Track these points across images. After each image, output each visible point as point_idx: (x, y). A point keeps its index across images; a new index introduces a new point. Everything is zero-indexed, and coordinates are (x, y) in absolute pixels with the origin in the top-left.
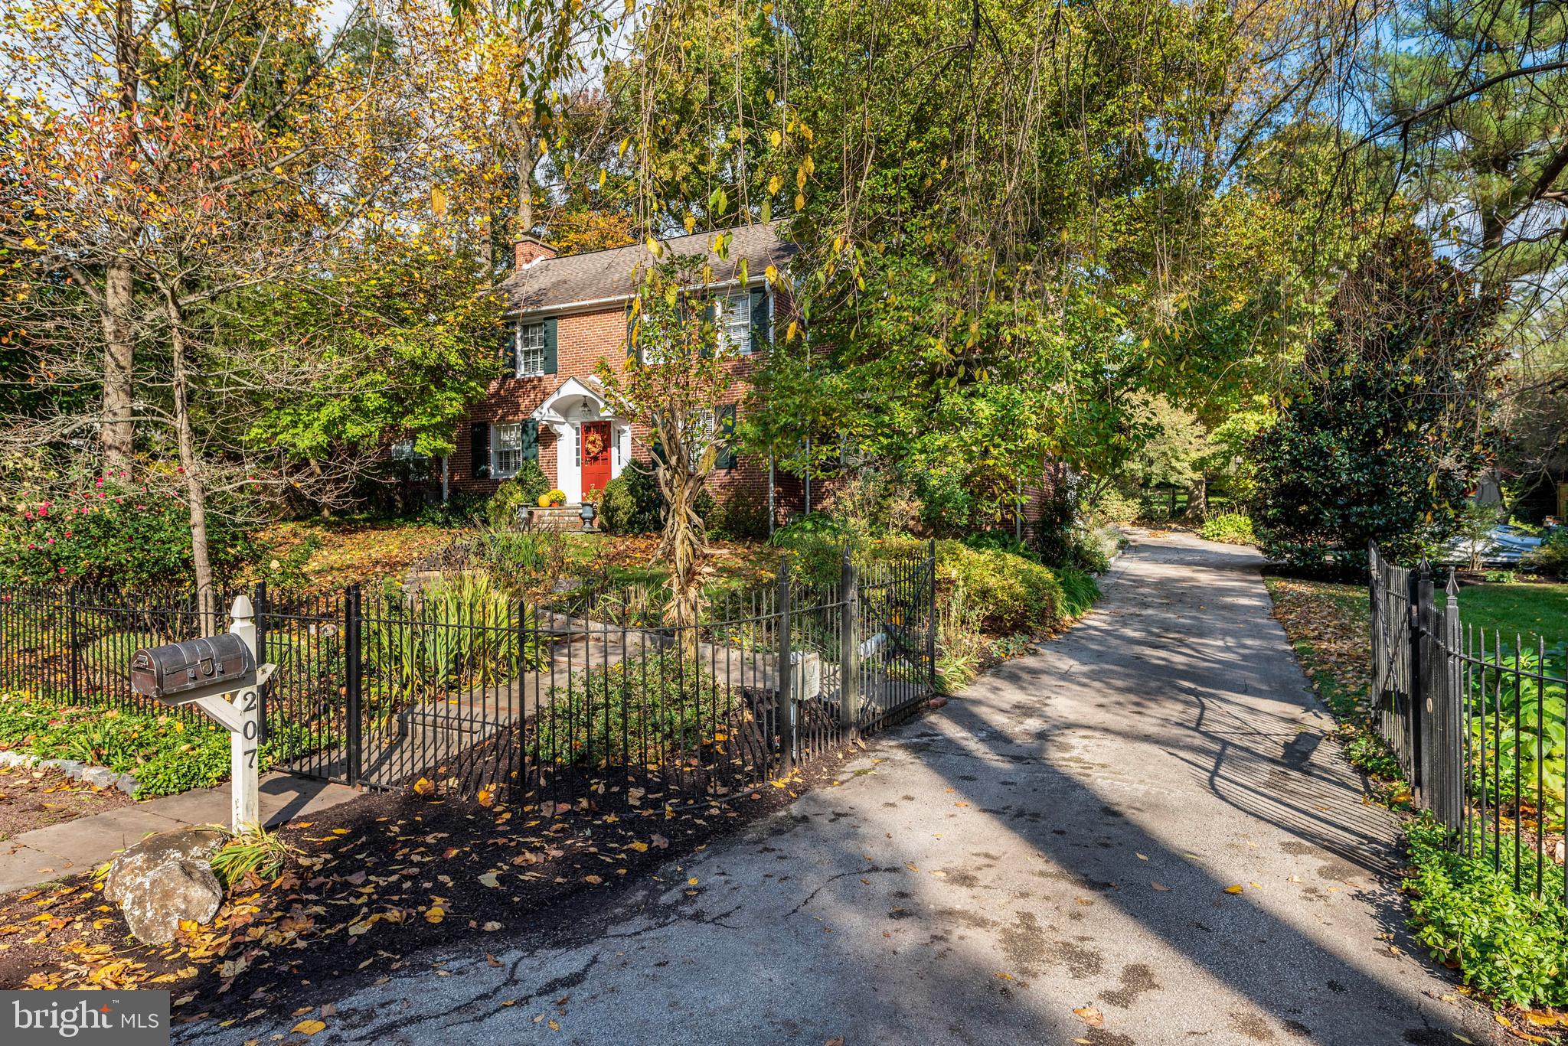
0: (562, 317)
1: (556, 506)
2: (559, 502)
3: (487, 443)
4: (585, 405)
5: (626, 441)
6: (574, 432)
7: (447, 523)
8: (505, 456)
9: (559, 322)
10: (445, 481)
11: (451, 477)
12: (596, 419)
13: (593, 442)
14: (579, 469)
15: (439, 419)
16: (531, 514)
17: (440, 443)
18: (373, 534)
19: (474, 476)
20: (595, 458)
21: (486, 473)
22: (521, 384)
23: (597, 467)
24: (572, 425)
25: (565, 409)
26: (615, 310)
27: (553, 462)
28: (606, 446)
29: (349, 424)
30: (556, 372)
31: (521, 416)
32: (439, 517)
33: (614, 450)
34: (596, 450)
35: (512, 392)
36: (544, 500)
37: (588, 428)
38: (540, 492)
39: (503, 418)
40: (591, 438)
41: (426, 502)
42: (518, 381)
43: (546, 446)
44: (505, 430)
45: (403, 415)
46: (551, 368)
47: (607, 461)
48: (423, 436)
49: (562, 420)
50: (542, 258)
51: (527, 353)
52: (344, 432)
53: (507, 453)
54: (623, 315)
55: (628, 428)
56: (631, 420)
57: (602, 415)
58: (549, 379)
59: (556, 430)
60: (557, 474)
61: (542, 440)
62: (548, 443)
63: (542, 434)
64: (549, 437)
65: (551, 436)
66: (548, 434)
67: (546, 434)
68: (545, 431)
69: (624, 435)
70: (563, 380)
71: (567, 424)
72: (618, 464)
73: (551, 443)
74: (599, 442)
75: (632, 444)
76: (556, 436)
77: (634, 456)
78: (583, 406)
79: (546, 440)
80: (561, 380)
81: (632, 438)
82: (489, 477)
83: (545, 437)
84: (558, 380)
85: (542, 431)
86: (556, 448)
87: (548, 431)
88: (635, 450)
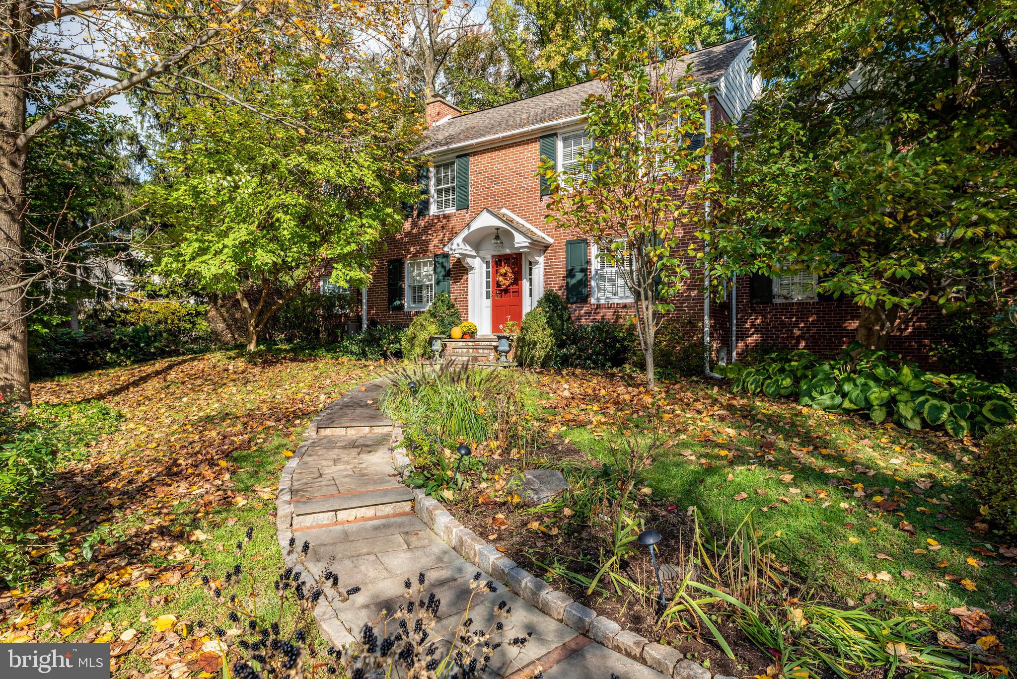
0: (474, 154)
1: (467, 337)
2: (470, 334)
3: (401, 278)
4: (497, 237)
5: (539, 272)
6: (484, 266)
7: (364, 354)
8: (418, 290)
9: (471, 159)
10: (364, 313)
11: (370, 310)
12: (508, 251)
13: (505, 275)
14: (489, 302)
16: (444, 346)
17: (357, 273)
19: (389, 309)
20: (506, 291)
22: (434, 221)
23: (506, 299)
24: (483, 259)
25: (477, 242)
26: (528, 142)
27: (464, 295)
28: (517, 279)
29: (259, 251)
30: (468, 209)
31: (433, 252)
34: (507, 283)
35: (424, 229)
36: (456, 332)
37: (499, 261)
38: (452, 324)
39: (415, 255)
40: (503, 271)
41: (347, 332)
42: (430, 219)
43: (457, 280)
44: (418, 266)
46: (463, 205)
47: (518, 293)
48: (340, 266)
49: (474, 254)
50: (450, 117)
51: (439, 192)
52: (254, 259)
53: (420, 288)
54: (536, 146)
55: (541, 259)
56: (545, 251)
57: (516, 246)
58: (462, 214)
59: (468, 263)
60: (467, 306)
61: (454, 274)
62: (459, 276)
63: (454, 268)
64: (461, 270)
65: (463, 270)
66: (460, 267)
67: (458, 268)
68: (456, 265)
69: (536, 267)
70: (475, 214)
71: (478, 258)
72: (530, 296)
73: (463, 276)
74: (509, 275)
75: (544, 275)
76: (467, 269)
77: (547, 288)
78: (495, 239)
79: (458, 273)
80: (472, 215)
81: (545, 269)
82: (404, 309)
83: (456, 270)
84: (470, 215)
85: (453, 265)
86: (467, 281)
87: (460, 264)
88: (548, 281)
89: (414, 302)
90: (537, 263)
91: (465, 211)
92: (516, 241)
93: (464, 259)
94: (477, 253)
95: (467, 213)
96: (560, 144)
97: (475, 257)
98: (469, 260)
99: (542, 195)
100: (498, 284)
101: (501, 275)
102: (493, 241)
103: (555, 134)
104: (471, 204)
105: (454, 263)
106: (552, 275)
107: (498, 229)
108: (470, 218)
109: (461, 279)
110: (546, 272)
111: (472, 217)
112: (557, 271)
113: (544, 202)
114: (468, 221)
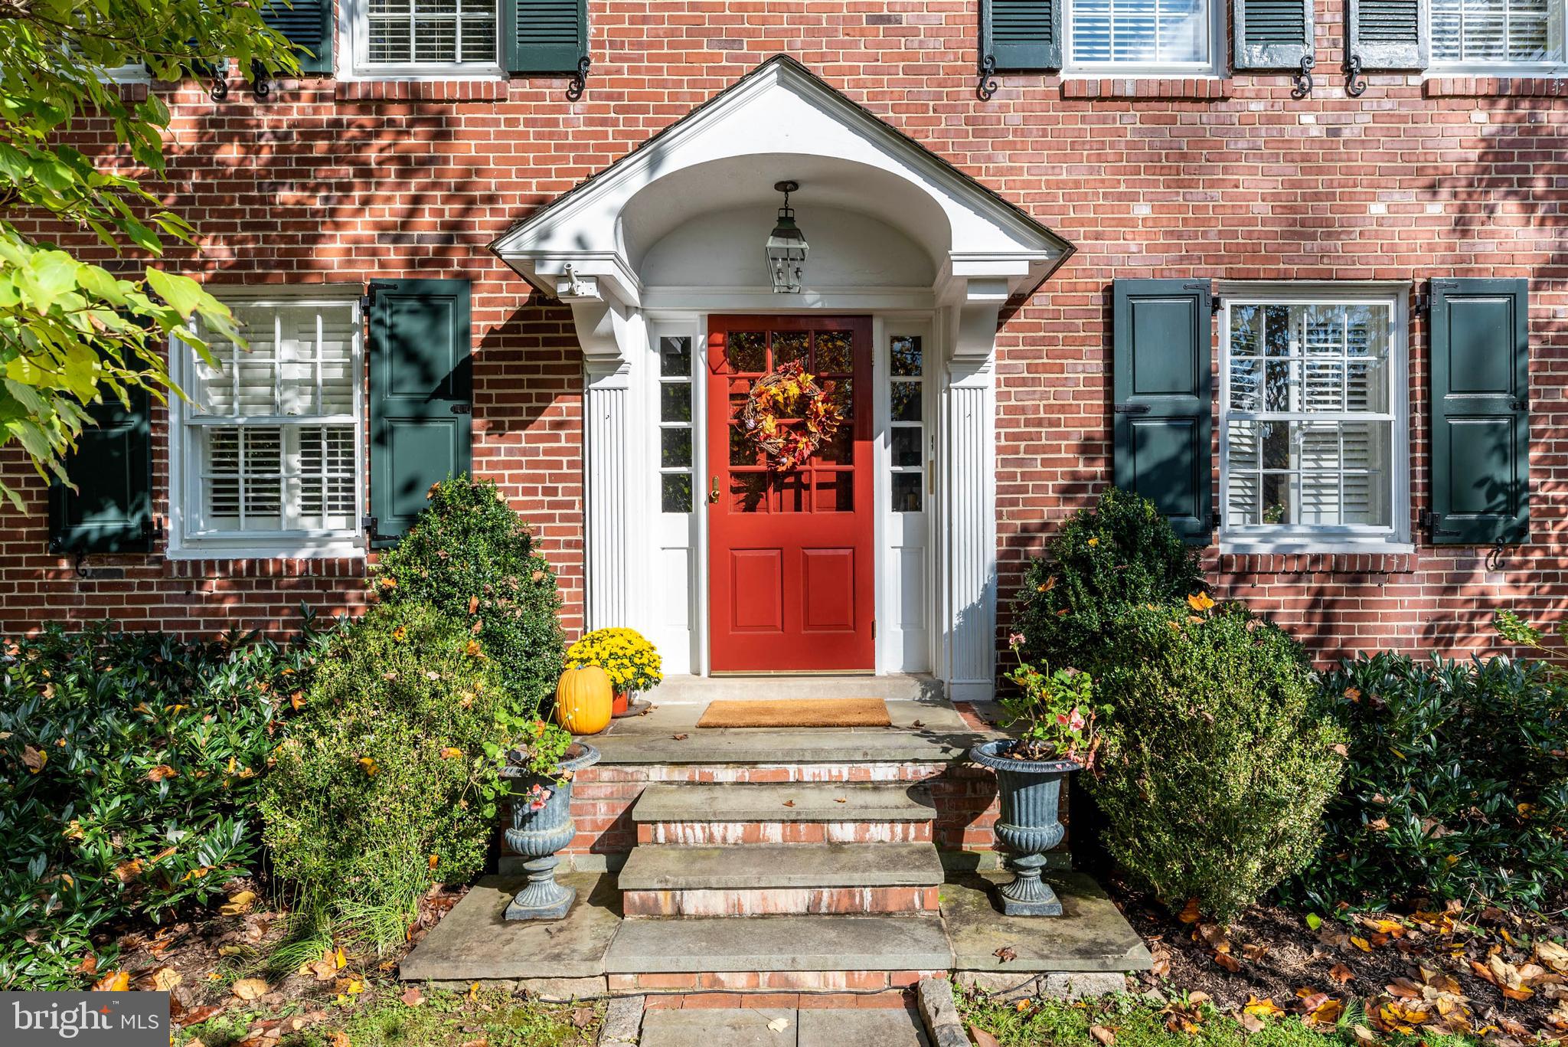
21: (146, 541)
24: (652, 323)
27: (560, 487)
30: (578, 77)
33: (881, 451)
34: (805, 446)
43: (515, 412)
49: (632, 291)
53: (265, 439)
58: (540, 97)
59: (611, 337)
60: (582, 545)
61: (492, 384)
62: (527, 398)
63: (490, 356)
64: (535, 370)
65: (548, 370)
66: (531, 356)
67: (517, 356)
68: (508, 342)
69: (963, 383)
70: (619, 110)
71: (637, 322)
72: (896, 507)
73: (548, 399)
74: (821, 408)
75: (999, 424)
76: (578, 369)
77: (1012, 476)
78: (777, 233)
79: (518, 384)
80: (605, 109)
81: (1000, 396)
82: (161, 548)
83: (509, 370)
84: (591, 109)
85: (485, 343)
86: (579, 427)
87: (535, 342)
88: (1016, 450)
89: (225, 508)
90: (975, 363)
91: (560, 84)
92: (959, 244)
93: (597, 311)
94: (643, 294)
95: (574, 95)
97: (631, 309)
98: (615, 318)
99: (986, 69)
100: (746, 447)
101: (770, 406)
102: (765, 242)
104: (601, 57)
105: (492, 330)
106: (1039, 423)
107: (787, 186)
108: (589, 122)
109: (539, 411)
110: (1009, 410)
111: (604, 122)
112: (1062, 409)
113: (995, 101)
114: (577, 135)
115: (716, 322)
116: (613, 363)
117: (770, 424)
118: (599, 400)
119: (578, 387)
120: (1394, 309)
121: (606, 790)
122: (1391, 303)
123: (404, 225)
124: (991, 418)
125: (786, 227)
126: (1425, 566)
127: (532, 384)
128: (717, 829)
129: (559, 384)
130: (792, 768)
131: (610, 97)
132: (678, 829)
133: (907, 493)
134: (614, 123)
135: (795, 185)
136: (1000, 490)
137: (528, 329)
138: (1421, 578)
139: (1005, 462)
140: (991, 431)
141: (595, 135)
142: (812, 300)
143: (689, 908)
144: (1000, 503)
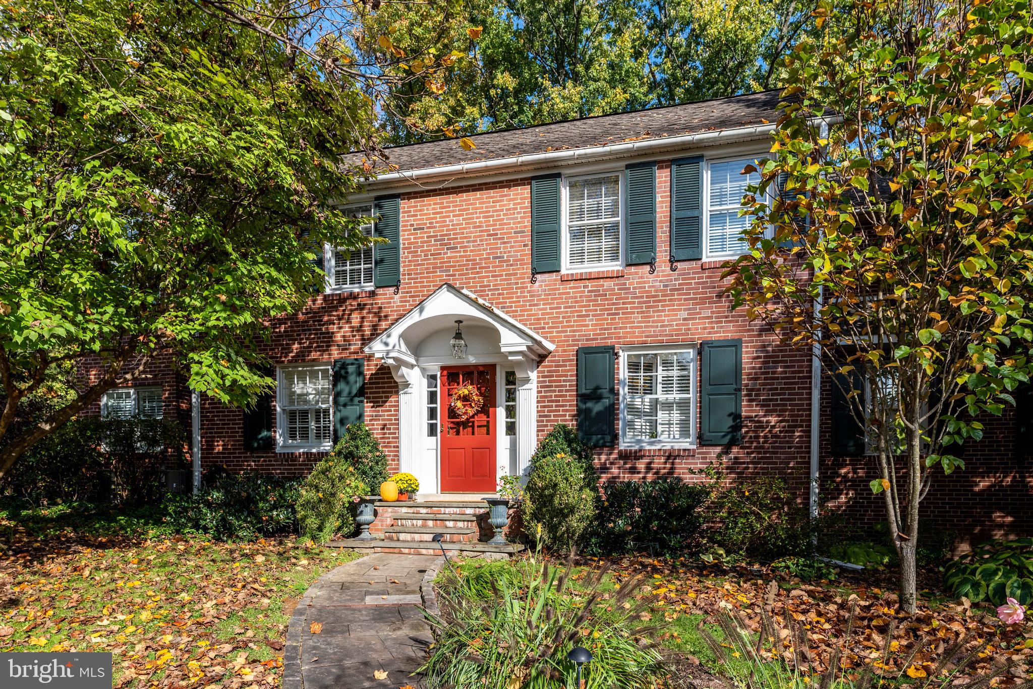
0: (409, 196)
1: (404, 498)
2: (408, 494)
5: (528, 397)
6: (425, 382)
8: (301, 417)
9: (404, 205)
10: (195, 454)
11: (208, 449)
13: (465, 399)
14: (433, 443)
15: (247, 317)
16: (375, 514)
18: (86, 556)
19: (248, 447)
20: (467, 424)
21: (270, 443)
22: (335, 302)
23: (465, 438)
24: (423, 370)
25: (421, 340)
26: (508, 184)
27: (392, 428)
28: (487, 406)
30: (397, 287)
31: (335, 354)
32: (210, 518)
33: (501, 413)
34: (471, 412)
35: (316, 316)
36: (390, 490)
37: (454, 375)
39: (301, 357)
40: (460, 392)
41: (166, 486)
42: (326, 298)
43: (378, 402)
44: (302, 378)
45: (159, 310)
46: (388, 278)
47: (488, 429)
49: (412, 360)
53: (304, 414)
54: (524, 192)
55: (533, 375)
56: (539, 363)
57: (503, 350)
58: (386, 294)
59: (403, 376)
60: (398, 447)
61: (371, 393)
62: (381, 397)
63: (370, 383)
64: (384, 388)
65: (388, 387)
66: (383, 383)
67: (378, 383)
68: (376, 379)
69: (524, 387)
70: (410, 297)
71: (416, 369)
72: (507, 434)
73: (388, 397)
74: (476, 398)
75: (538, 402)
76: (397, 387)
77: (543, 421)
78: (455, 338)
79: (379, 393)
80: (406, 297)
81: (539, 392)
82: (274, 449)
83: (376, 388)
84: (401, 297)
85: (370, 379)
86: (397, 406)
87: (384, 378)
88: (544, 412)
89: (293, 437)
90: (527, 380)
91: (392, 290)
92: (504, 341)
93: (398, 368)
94: (417, 361)
95: (396, 293)
96: (565, 193)
97: (412, 366)
98: (404, 370)
99: (535, 272)
100: (452, 413)
101: (459, 398)
102: (452, 342)
103: (559, 175)
104: (404, 279)
105: (372, 374)
106: (552, 401)
107: (459, 322)
108: (401, 302)
109: (386, 402)
110: (541, 397)
111: (406, 301)
112: (560, 396)
113: (537, 284)
114: (397, 306)
115: (443, 368)
116: (407, 385)
117: (459, 404)
118: (403, 398)
119: (397, 393)
120: (691, 353)
121: (390, 515)
122: (691, 351)
123: (361, 326)
124: (534, 400)
125: (458, 336)
126: (699, 453)
127: (383, 392)
128: (415, 522)
129: (391, 392)
130: (442, 509)
131: (407, 292)
132: (404, 521)
133: (511, 429)
134: (409, 301)
135: (461, 322)
136: (538, 426)
137: (382, 374)
138: (698, 458)
139: (540, 416)
140: (534, 404)
141: (402, 306)
142: (472, 360)
143: (401, 539)
144: (538, 431)
